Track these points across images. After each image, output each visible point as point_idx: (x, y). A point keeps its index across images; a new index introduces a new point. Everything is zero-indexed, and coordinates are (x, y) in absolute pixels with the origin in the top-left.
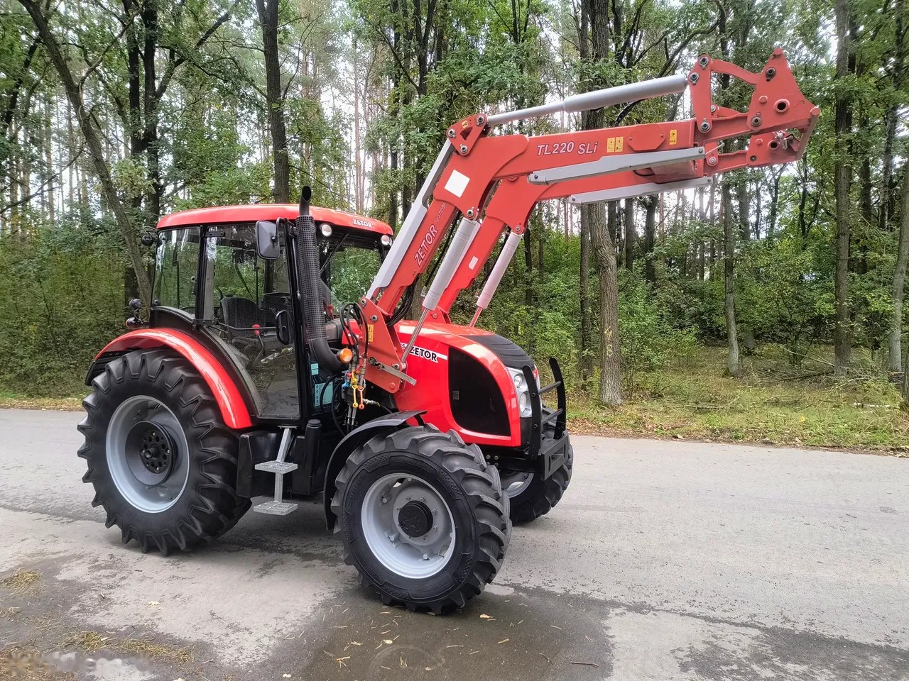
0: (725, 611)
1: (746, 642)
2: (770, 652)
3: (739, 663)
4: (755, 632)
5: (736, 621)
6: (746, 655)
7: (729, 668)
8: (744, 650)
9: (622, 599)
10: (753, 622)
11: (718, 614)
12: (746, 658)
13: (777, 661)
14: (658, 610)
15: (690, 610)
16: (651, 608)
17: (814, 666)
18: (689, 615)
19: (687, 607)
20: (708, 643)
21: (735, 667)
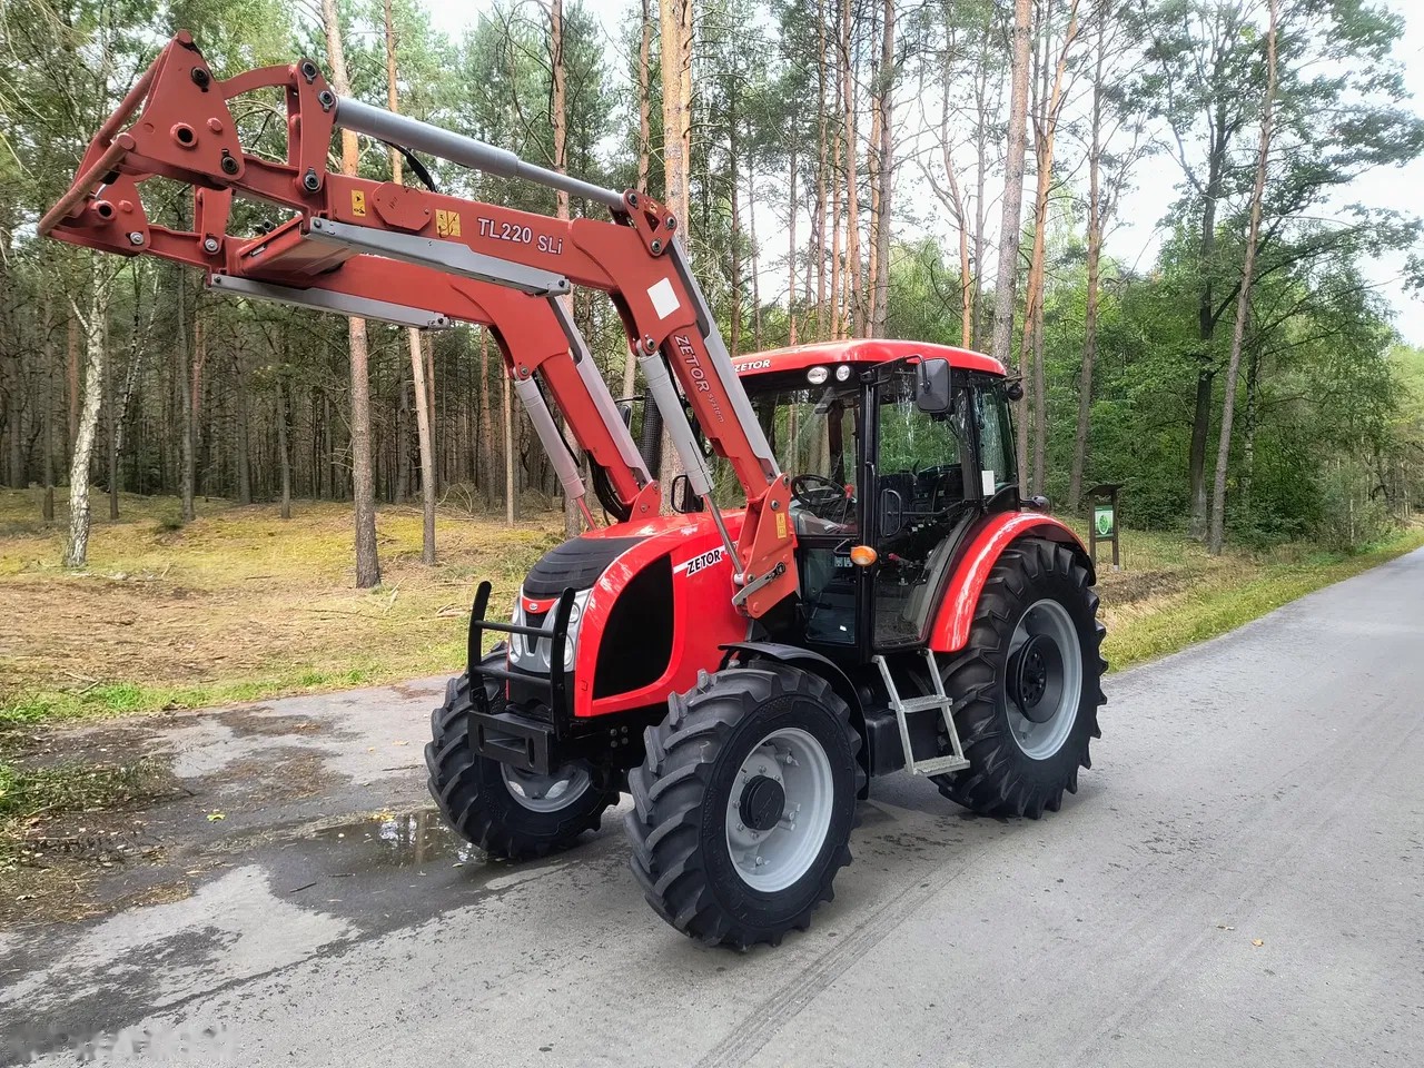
0: (227, 1003)
1: (165, 986)
2: (127, 992)
3: (159, 963)
4: (160, 1002)
5: (197, 1001)
6: (155, 974)
7: (165, 953)
8: (161, 977)
9: (371, 945)
10: (173, 1011)
11: (233, 995)
12: (153, 971)
13: (113, 986)
14: (310, 958)
15: (272, 980)
16: (321, 955)
17: (61, 1007)
18: (268, 974)
19: (281, 980)
20: (211, 962)
21: (159, 957)
